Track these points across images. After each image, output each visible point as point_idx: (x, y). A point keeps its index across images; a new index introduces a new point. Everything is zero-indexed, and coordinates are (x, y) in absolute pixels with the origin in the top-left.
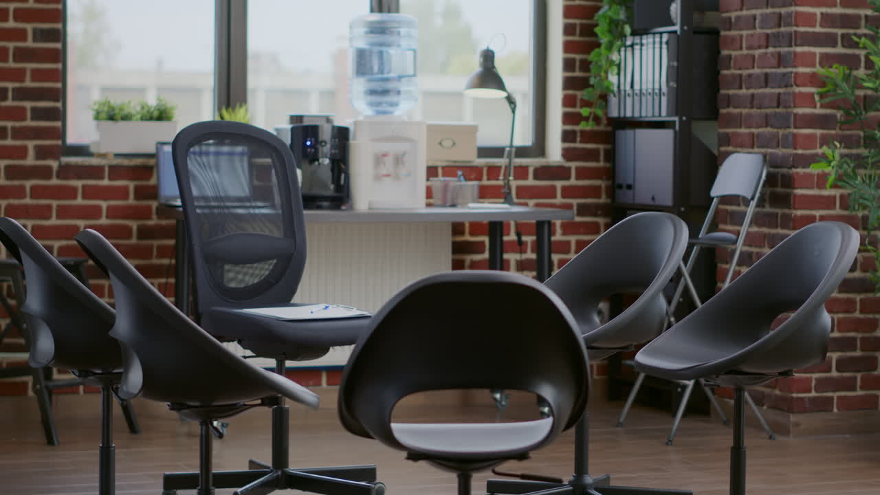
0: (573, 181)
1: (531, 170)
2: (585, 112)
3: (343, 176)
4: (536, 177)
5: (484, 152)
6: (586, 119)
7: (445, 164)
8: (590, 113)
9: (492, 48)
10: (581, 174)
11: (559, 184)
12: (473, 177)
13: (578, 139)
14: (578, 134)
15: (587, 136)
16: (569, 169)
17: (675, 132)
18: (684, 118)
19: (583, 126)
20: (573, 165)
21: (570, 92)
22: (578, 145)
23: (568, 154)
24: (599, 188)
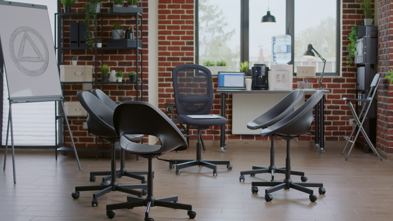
0: (346, 83)
1: (332, 80)
2: (347, 62)
3: (266, 81)
4: (334, 81)
5: (317, 74)
6: (348, 64)
7: (305, 78)
8: (349, 63)
9: (311, 44)
10: (348, 81)
11: (341, 84)
12: (314, 81)
13: (347, 70)
14: (347, 69)
15: (350, 70)
16: (344, 79)
17: (365, 68)
18: (368, 63)
19: (347, 67)
20: (346, 78)
21: (344, 57)
22: (347, 72)
23: (344, 75)
24: (354, 85)
